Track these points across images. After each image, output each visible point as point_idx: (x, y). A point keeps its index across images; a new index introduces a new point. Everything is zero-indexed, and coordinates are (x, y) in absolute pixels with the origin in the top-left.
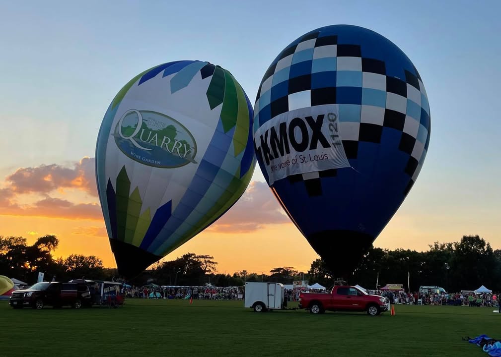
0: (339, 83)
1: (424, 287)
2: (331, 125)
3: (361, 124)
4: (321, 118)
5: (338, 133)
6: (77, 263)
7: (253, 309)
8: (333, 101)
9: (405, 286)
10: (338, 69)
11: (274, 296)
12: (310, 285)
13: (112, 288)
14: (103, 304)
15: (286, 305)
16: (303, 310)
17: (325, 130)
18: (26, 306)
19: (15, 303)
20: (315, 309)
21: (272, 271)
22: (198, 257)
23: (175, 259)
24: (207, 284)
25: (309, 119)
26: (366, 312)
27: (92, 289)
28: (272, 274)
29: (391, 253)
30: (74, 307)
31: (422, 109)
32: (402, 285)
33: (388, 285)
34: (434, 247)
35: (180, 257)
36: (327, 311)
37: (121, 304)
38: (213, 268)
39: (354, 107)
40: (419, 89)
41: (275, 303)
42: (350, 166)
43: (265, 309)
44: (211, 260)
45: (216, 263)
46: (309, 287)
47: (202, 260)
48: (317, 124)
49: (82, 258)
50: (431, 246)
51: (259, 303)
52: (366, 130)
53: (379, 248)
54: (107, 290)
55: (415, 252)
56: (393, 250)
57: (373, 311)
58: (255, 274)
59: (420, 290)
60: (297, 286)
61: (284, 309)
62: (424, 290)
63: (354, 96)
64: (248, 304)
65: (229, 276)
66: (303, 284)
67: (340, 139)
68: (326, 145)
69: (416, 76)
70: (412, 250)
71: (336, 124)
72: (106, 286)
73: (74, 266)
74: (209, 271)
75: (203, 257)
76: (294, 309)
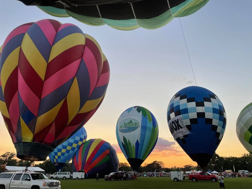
0: (181, 108)
1: (240, 171)
2: (181, 121)
3: (190, 119)
4: (178, 120)
5: (183, 124)
6: (121, 165)
7: (174, 180)
8: (180, 114)
9: (233, 171)
10: (180, 104)
11: (180, 176)
12: (197, 171)
13: (132, 174)
14: (130, 179)
15: (185, 179)
16: (190, 180)
17: (180, 123)
18: (109, 180)
19: (106, 179)
20: (194, 180)
21: (184, 166)
22: (158, 162)
23: (151, 163)
24: (163, 171)
25: (175, 121)
26: (212, 181)
27: (126, 174)
28: (184, 167)
29: (227, 158)
30: (121, 180)
31: (219, 105)
32: (231, 170)
33: (226, 170)
34: (244, 155)
35: (152, 162)
36: (198, 181)
37: (136, 179)
38: (163, 166)
39: (186, 114)
40: (215, 98)
41: (181, 178)
42: (190, 133)
43: (178, 180)
44: (162, 163)
45: (164, 164)
46: (197, 172)
47: (159, 163)
48: (177, 122)
49: (123, 163)
50: (243, 155)
51: (176, 178)
52: (192, 121)
53: (222, 157)
54: (130, 175)
55: (236, 158)
56: (228, 157)
57: (214, 180)
58: (179, 168)
59: (239, 172)
60: (192, 172)
61: (184, 180)
62: (240, 172)
63: (186, 111)
64: (172, 179)
65: (170, 168)
66: (195, 171)
67: (185, 125)
68: (182, 128)
69: (213, 95)
70: (235, 157)
71: (182, 121)
72: (130, 173)
73: (120, 166)
74: (162, 167)
75: (160, 162)
76: (187, 180)
